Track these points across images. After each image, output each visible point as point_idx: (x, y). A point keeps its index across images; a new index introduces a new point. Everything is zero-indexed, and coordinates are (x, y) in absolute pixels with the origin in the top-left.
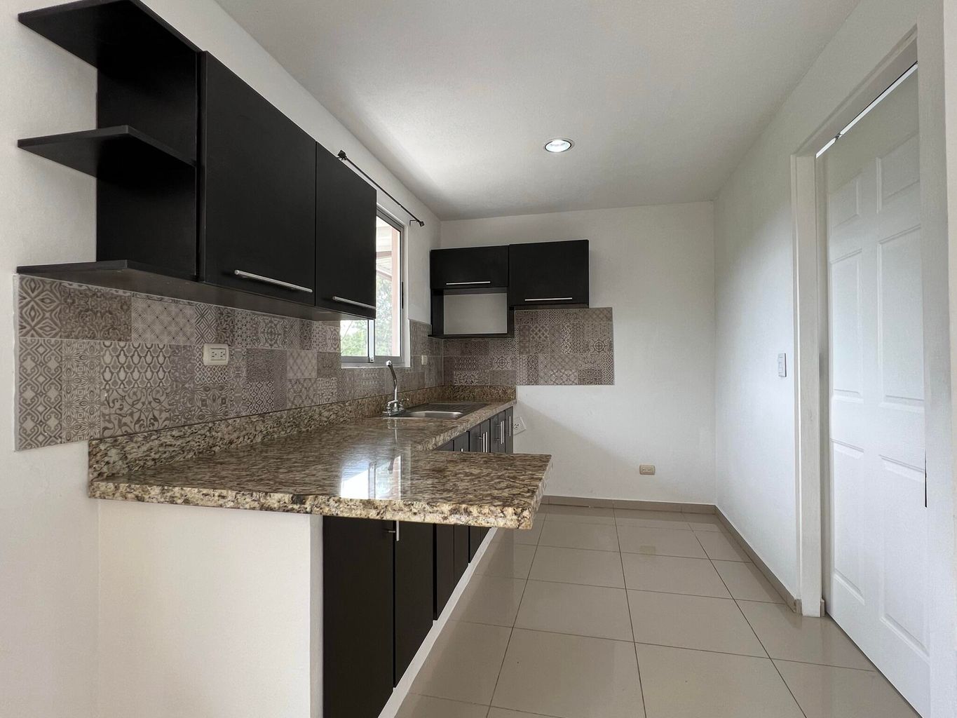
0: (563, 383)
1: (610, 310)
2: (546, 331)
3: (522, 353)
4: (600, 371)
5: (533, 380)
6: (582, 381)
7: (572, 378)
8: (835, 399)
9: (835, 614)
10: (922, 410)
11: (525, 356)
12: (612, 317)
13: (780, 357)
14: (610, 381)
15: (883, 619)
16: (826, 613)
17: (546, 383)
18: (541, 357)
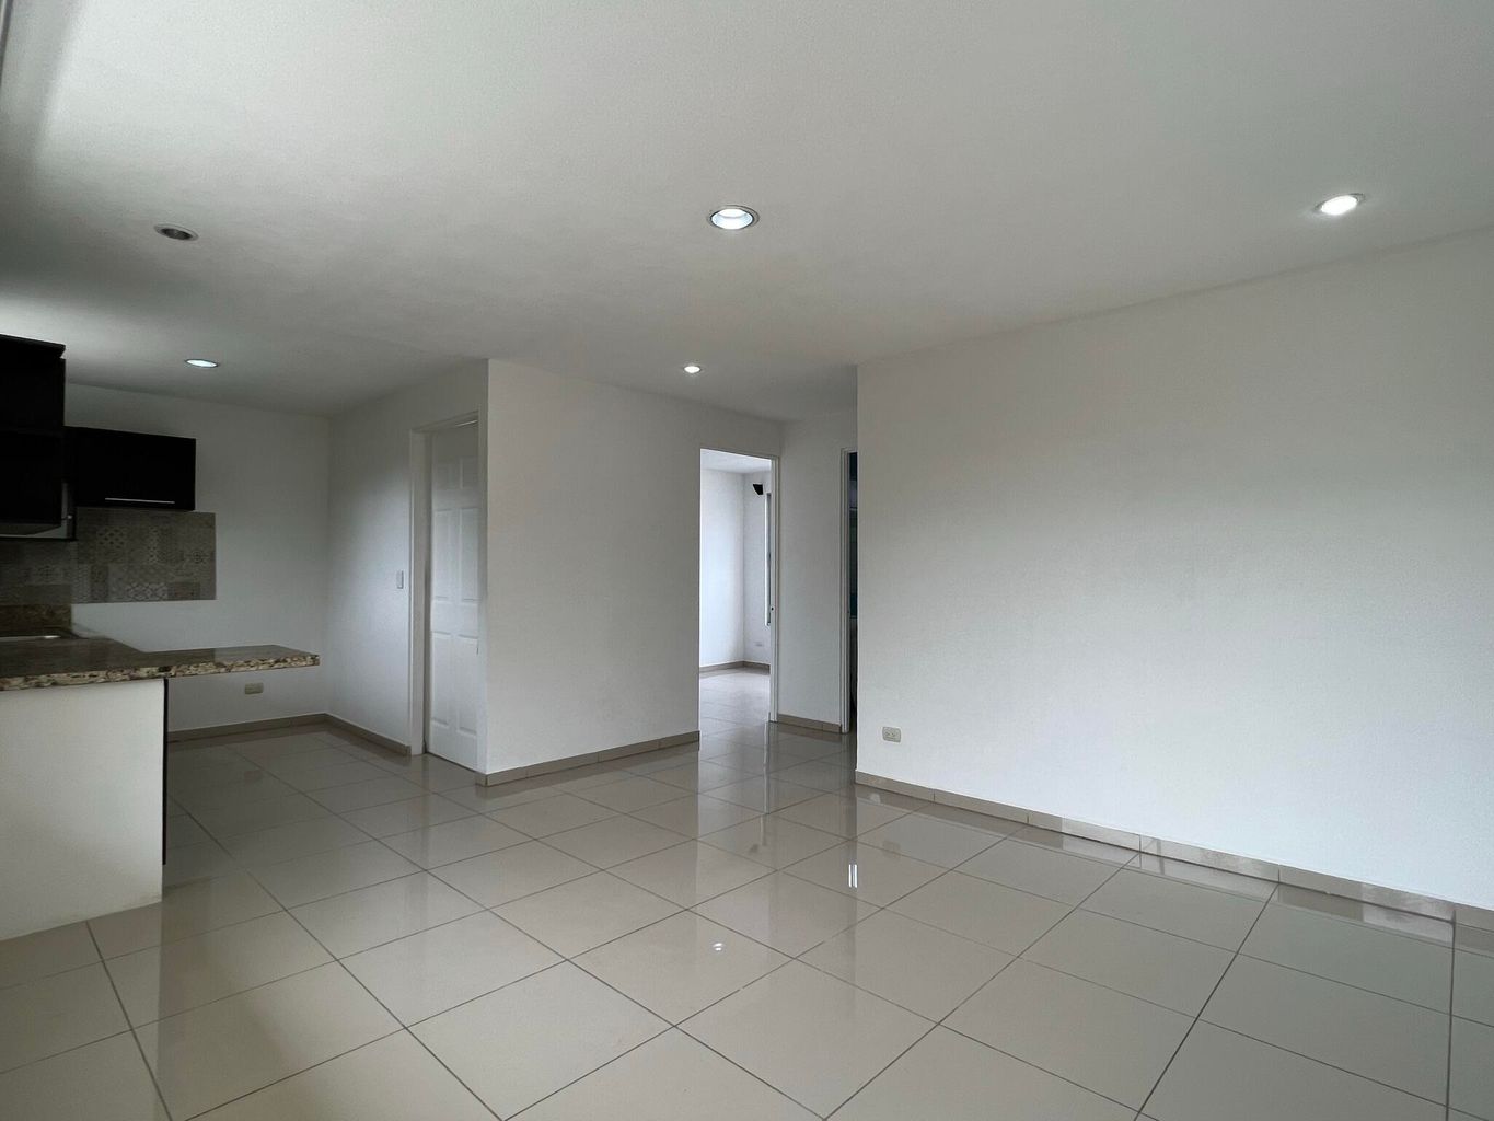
0: (147, 599)
1: (212, 516)
2: (122, 535)
3: (82, 563)
4: (199, 584)
5: (101, 595)
6: (174, 596)
7: (160, 593)
8: (434, 603)
9: (432, 749)
10: (475, 605)
11: (86, 567)
12: (214, 524)
13: (398, 573)
14: (212, 597)
15: (458, 731)
16: (426, 751)
17: (121, 600)
18: (113, 568)
